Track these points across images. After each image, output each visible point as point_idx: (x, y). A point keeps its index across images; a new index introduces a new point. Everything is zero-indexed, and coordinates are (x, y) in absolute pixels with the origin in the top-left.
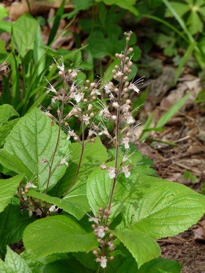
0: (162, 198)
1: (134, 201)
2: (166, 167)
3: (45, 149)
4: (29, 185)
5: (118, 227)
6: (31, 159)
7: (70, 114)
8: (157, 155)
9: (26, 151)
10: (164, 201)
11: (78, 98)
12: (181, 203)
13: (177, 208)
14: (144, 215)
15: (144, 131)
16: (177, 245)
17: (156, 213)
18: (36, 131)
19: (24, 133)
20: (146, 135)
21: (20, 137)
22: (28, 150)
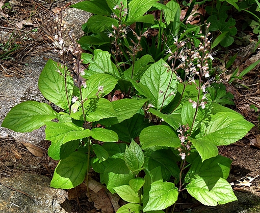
0: (224, 122)
1: (206, 122)
2: (242, 100)
3: (164, 84)
4: (150, 105)
5: (197, 136)
6: (155, 89)
7: (179, 67)
8: (237, 93)
9: (153, 84)
10: (225, 124)
11: (184, 59)
12: (234, 126)
13: (231, 129)
14: (212, 131)
15: (231, 78)
16: (239, 147)
17: (219, 130)
18: (160, 73)
19: (153, 73)
20: (233, 79)
21: (150, 75)
22: (154, 84)
